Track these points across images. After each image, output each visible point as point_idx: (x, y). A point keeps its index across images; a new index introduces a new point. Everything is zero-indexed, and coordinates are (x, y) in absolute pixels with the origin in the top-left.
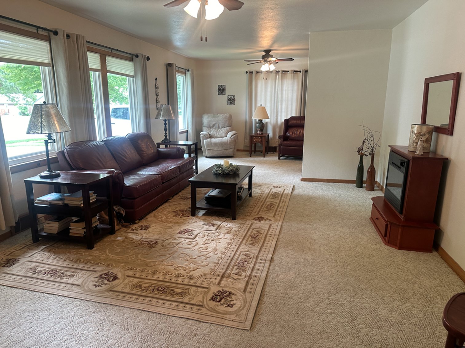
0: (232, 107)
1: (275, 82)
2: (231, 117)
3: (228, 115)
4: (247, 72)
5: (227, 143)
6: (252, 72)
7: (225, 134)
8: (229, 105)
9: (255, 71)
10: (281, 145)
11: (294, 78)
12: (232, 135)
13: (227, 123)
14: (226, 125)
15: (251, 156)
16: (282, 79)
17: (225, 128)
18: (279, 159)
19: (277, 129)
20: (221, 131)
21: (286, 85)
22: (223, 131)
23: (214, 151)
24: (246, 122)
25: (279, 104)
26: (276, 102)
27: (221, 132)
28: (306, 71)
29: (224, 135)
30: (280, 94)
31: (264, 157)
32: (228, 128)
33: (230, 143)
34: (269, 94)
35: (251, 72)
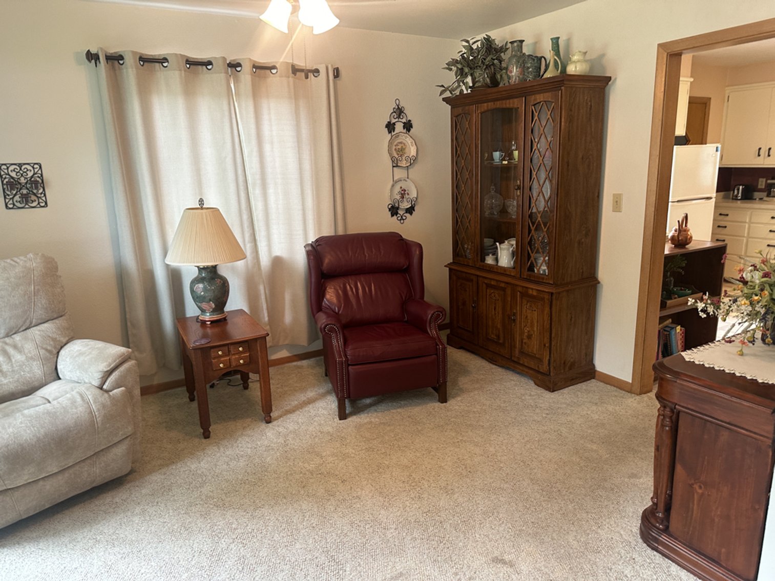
0: (30, 216)
1: (229, 104)
2: (51, 270)
3: (34, 263)
4: (92, 57)
5: (92, 423)
6: (121, 57)
7: (44, 361)
8: (14, 207)
9: (134, 53)
10: (347, 360)
11: (295, 96)
12: (109, 373)
13: (42, 301)
14: (39, 313)
15: (207, 435)
16: (256, 94)
17: (35, 332)
18: (343, 416)
19: (261, 288)
20: (11, 351)
21: (270, 120)
22: (29, 347)
23: (17, 494)
24: (121, 276)
25: (256, 193)
26: (242, 188)
27: (18, 357)
28: (337, 74)
29: (37, 370)
30: (255, 153)
31: (269, 421)
32: (48, 327)
33: (109, 418)
34: (208, 152)
35: (115, 59)
